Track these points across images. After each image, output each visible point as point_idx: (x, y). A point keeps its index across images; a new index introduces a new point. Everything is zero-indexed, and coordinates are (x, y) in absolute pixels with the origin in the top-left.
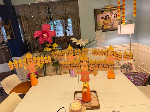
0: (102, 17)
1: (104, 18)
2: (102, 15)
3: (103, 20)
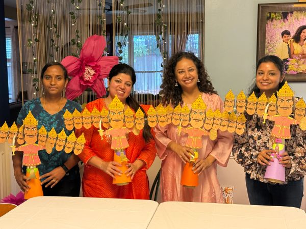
0: (286, 33)
1: (292, 34)
2: (284, 24)
3: (289, 43)
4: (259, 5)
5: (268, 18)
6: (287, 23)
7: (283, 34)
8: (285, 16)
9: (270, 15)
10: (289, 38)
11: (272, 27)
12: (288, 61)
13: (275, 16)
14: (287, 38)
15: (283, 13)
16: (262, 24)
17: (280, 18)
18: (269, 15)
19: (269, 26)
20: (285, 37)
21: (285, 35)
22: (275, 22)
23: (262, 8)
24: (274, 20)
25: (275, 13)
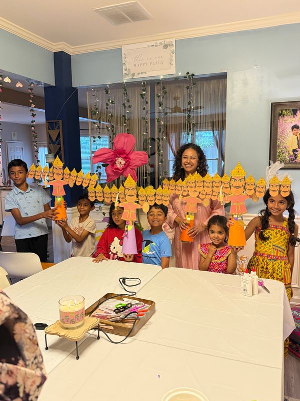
0: (296, 127)
2: (294, 119)
3: (298, 135)
4: (272, 103)
5: (280, 115)
6: (297, 118)
7: (293, 128)
8: (294, 112)
9: (282, 112)
10: (298, 131)
11: (284, 122)
12: (297, 151)
13: (285, 113)
14: (296, 132)
15: (293, 110)
16: (274, 120)
17: (290, 114)
18: (280, 112)
19: (281, 121)
20: (295, 130)
21: (295, 129)
22: (286, 118)
23: (274, 106)
24: (285, 116)
25: (286, 110)
